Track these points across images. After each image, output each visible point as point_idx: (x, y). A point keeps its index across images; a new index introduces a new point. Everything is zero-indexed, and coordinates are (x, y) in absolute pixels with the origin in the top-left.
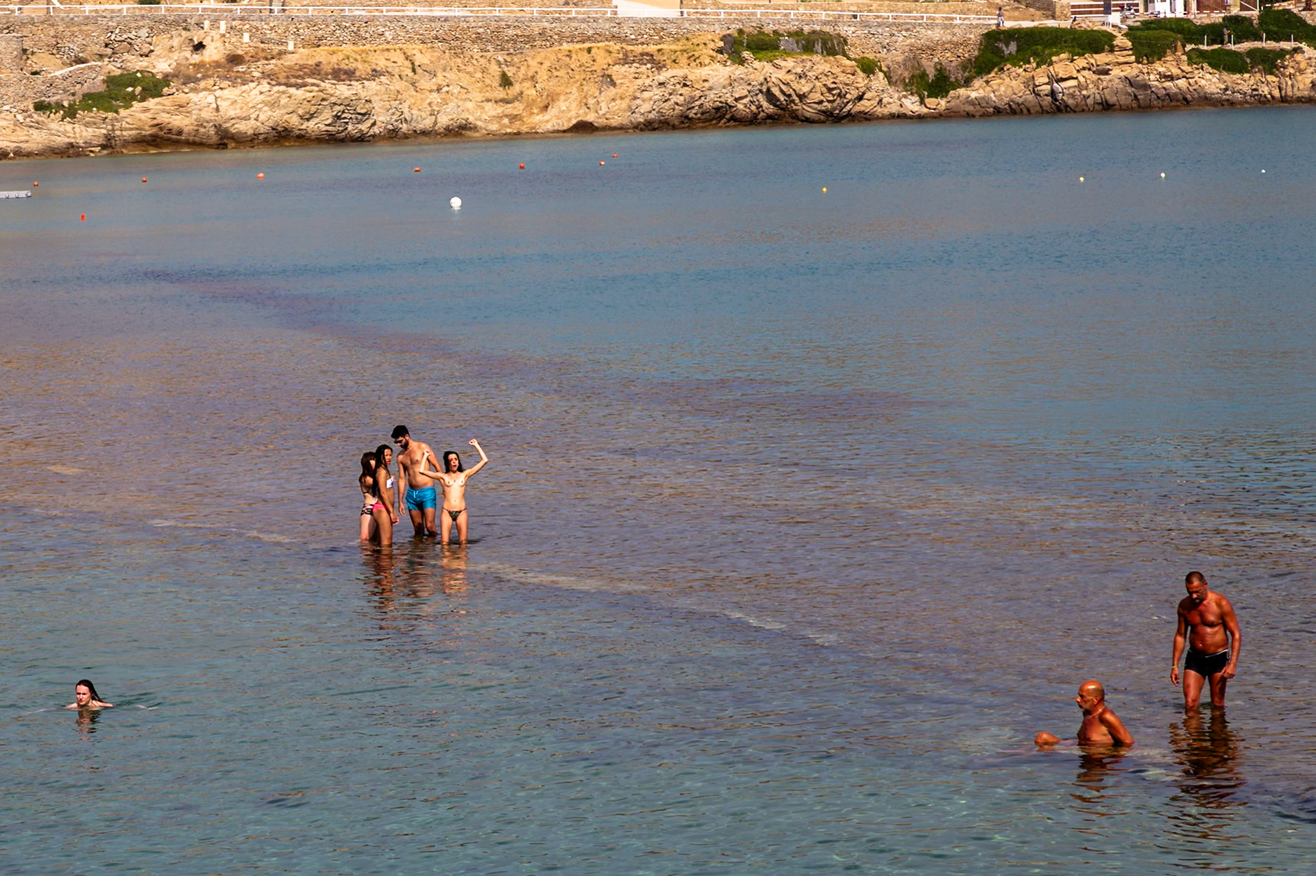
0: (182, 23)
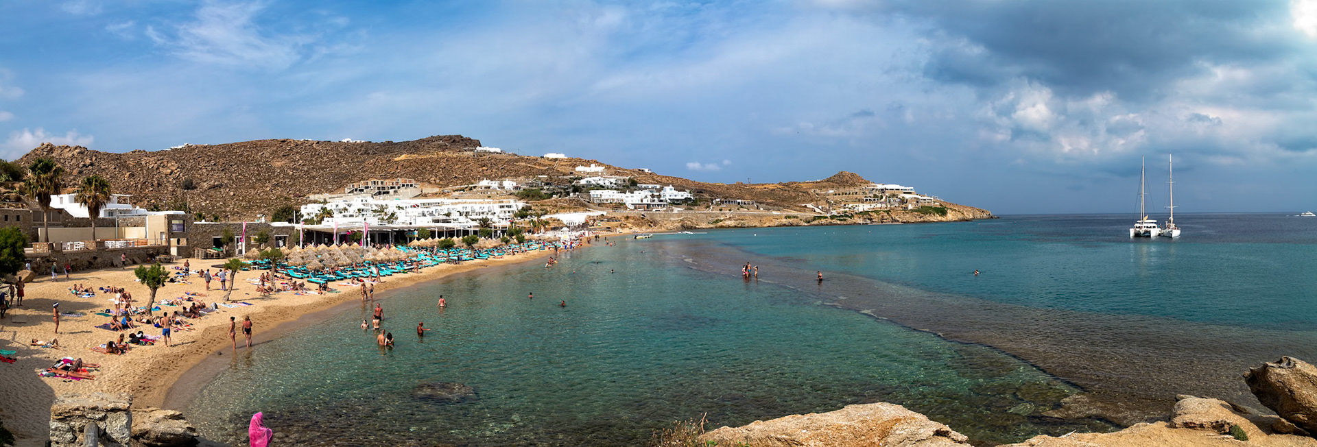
0: (724, 214)
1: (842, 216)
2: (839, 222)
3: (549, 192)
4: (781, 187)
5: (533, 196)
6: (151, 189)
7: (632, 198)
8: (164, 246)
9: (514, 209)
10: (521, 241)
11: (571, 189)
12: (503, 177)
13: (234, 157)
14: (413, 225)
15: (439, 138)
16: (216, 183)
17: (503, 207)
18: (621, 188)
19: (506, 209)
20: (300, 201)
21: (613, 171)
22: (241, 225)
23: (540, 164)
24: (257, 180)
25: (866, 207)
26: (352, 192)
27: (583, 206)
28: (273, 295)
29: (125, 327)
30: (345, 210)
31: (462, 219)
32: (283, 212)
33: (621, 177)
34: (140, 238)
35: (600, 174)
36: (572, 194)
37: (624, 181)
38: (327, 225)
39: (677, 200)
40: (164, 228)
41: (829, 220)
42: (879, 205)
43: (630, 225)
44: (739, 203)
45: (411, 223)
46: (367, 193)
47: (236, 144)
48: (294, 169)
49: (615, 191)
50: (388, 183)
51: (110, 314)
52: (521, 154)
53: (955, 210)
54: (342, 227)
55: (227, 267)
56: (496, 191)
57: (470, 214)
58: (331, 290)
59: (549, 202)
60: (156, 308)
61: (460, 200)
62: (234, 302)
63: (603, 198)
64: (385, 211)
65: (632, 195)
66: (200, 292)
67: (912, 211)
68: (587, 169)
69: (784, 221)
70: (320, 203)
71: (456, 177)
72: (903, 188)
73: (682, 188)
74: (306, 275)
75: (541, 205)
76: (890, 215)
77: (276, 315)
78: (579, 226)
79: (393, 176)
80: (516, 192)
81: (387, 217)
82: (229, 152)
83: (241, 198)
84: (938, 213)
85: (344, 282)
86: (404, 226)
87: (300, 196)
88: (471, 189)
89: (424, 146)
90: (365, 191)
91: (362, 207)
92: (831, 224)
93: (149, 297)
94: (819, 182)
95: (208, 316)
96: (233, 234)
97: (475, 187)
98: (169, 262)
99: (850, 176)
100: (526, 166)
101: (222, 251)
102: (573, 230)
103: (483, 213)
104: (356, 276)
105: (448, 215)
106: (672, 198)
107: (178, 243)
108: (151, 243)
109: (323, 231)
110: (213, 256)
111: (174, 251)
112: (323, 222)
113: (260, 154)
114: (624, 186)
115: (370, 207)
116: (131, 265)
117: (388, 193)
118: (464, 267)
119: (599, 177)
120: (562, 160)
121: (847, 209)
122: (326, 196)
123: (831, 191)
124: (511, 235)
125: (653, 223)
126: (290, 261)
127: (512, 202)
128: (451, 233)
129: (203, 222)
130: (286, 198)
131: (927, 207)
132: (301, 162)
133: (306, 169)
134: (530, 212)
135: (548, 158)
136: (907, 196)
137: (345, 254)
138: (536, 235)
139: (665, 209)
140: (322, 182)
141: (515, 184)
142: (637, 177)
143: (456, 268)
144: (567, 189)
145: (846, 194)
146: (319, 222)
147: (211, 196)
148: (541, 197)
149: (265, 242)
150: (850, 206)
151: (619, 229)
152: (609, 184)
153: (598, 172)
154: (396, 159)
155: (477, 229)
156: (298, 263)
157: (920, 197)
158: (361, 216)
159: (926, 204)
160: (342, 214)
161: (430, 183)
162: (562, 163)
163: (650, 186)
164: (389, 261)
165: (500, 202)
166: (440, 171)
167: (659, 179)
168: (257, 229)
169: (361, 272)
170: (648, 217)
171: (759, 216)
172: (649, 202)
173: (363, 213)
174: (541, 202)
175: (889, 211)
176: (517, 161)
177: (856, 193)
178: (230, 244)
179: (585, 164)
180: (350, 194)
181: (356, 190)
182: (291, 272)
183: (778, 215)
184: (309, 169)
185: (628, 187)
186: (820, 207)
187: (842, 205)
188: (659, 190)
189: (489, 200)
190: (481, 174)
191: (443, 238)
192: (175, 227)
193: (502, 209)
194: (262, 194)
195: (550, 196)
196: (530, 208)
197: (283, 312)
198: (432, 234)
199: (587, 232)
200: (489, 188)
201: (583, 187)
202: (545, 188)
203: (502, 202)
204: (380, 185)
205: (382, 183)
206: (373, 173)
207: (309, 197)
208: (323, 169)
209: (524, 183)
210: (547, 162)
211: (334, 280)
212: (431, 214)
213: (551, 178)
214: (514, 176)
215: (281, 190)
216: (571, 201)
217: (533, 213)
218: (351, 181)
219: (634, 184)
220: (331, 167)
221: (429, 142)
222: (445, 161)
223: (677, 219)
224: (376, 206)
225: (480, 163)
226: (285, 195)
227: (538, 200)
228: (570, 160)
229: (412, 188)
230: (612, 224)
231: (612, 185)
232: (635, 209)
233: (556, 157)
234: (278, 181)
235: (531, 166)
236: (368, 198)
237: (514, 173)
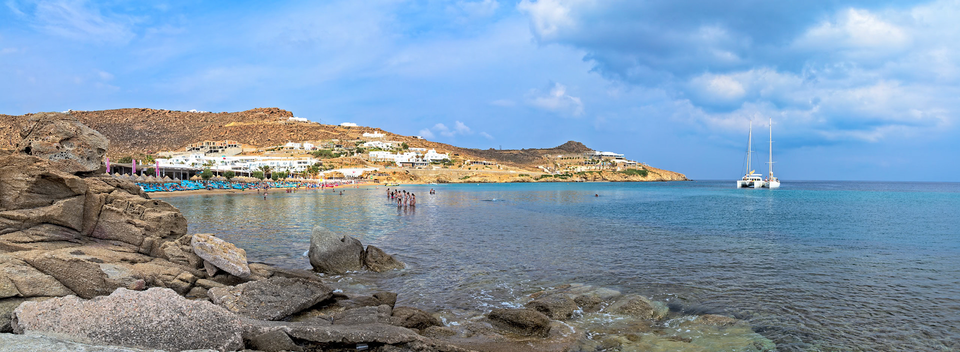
0: (472, 171)
1: (564, 175)
2: (561, 180)
3: (338, 152)
4: (522, 152)
5: (325, 155)
7: (402, 158)
9: (309, 164)
11: (356, 151)
12: (305, 140)
13: (104, 121)
15: (262, 110)
17: (300, 163)
18: (395, 150)
19: (303, 165)
21: (391, 137)
23: (336, 131)
24: (121, 140)
25: (584, 169)
26: (190, 150)
27: (363, 163)
33: (396, 142)
35: (381, 140)
36: (355, 154)
37: (399, 145)
39: (437, 161)
41: (553, 178)
42: (594, 168)
43: (395, 178)
44: (485, 164)
46: (202, 151)
47: (107, 111)
48: (149, 132)
49: (389, 153)
50: (218, 144)
52: (323, 123)
53: (655, 173)
56: (298, 150)
59: (337, 160)
61: (269, 158)
63: (379, 157)
65: (402, 155)
67: (619, 172)
68: (372, 135)
69: (518, 178)
71: (269, 140)
72: (616, 155)
73: (442, 152)
75: (331, 162)
76: (601, 175)
79: (223, 138)
80: (312, 151)
82: (101, 117)
84: (640, 175)
87: (151, 153)
88: (279, 149)
89: (249, 116)
90: (201, 149)
91: (196, 162)
92: (555, 181)
94: (552, 149)
97: (282, 148)
99: (576, 144)
100: (324, 132)
106: (433, 158)
113: (125, 119)
114: (397, 149)
115: (201, 162)
117: (217, 151)
119: (379, 142)
120: (353, 128)
121: (569, 170)
122: (171, 153)
123: (560, 156)
125: (415, 177)
127: (308, 160)
130: (141, 154)
131: (632, 170)
132: (155, 126)
133: (158, 132)
134: (321, 167)
135: (343, 127)
136: (617, 161)
139: (426, 167)
140: (169, 142)
141: (313, 146)
142: (409, 142)
144: (352, 150)
145: (570, 158)
148: (331, 156)
150: (571, 168)
151: (386, 181)
152: (386, 147)
153: (379, 138)
157: (627, 162)
159: (632, 168)
161: (250, 144)
162: (353, 131)
163: (419, 149)
165: (299, 159)
166: (258, 135)
170: (411, 173)
171: (499, 174)
172: (414, 162)
174: (331, 160)
175: (601, 172)
176: (318, 128)
177: (579, 158)
179: (371, 131)
180: (188, 152)
181: (194, 149)
183: (513, 174)
184: (161, 132)
185: (400, 150)
186: (548, 168)
187: (566, 167)
188: (425, 152)
189: (292, 158)
190: (289, 138)
193: (300, 165)
195: (338, 155)
196: (321, 164)
200: (293, 148)
201: (365, 149)
202: (336, 149)
203: (301, 159)
204: (212, 145)
205: (214, 143)
206: (208, 136)
207: (158, 154)
208: (171, 132)
209: (320, 145)
210: (342, 130)
213: (341, 141)
214: (314, 139)
215: (137, 148)
216: (354, 159)
217: (323, 167)
218: (191, 142)
219: (405, 147)
220: (178, 131)
221: (253, 112)
222: (263, 127)
223: (434, 175)
224: (207, 161)
225: (288, 129)
226: (141, 152)
227: (329, 158)
228: (360, 128)
229: (234, 148)
230: (382, 177)
231: (388, 148)
232: (403, 166)
233: (349, 126)
234: (136, 141)
235: (329, 132)
236: (201, 154)
237: (314, 138)
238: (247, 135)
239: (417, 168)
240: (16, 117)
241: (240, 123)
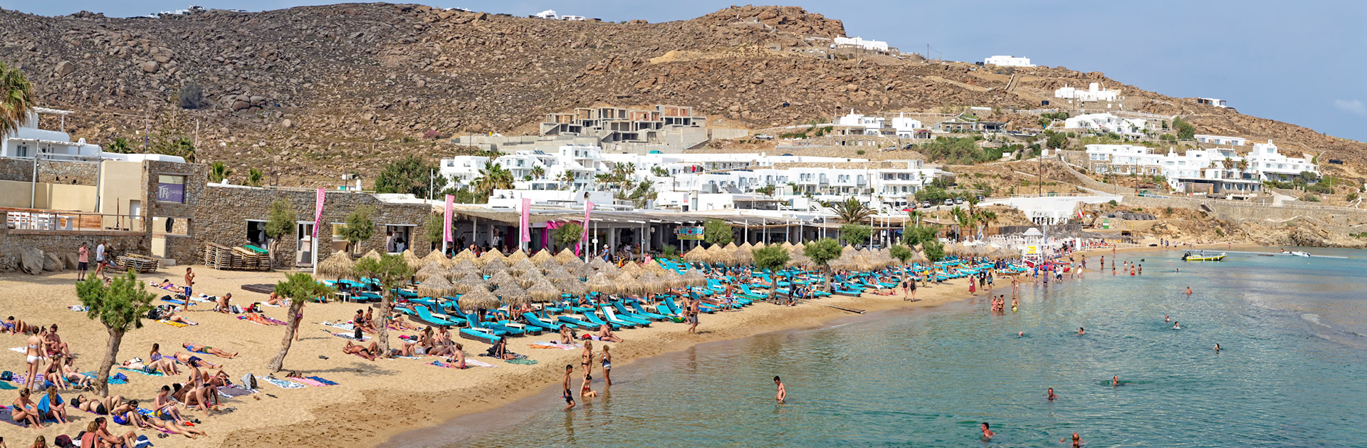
3: (992, 145)
5: (959, 154)
6: (110, 101)
7: (1182, 167)
8: (136, 235)
9: (916, 181)
10: (935, 256)
11: (1045, 141)
12: (893, 107)
13: (295, 39)
14: (691, 212)
16: (253, 98)
17: (890, 176)
18: (1156, 140)
19: (898, 181)
20: (437, 147)
21: (1140, 100)
22: (311, 197)
23: (975, 81)
24: (345, 95)
26: (554, 132)
27: (1068, 180)
28: (381, 362)
29: (47, 417)
30: (539, 172)
31: (801, 201)
32: (402, 171)
33: (1157, 116)
34: (84, 210)
35: (1109, 106)
36: (1045, 152)
37: (1164, 126)
38: (501, 204)
39: (1284, 176)
40: (140, 193)
43: (1174, 229)
45: (686, 208)
46: (588, 136)
47: (301, 10)
48: (427, 73)
49: (1144, 149)
50: (635, 114)
51: (12, 383)
52: (934, 57)
54: (535, 211)
55: (283, 291)
56: (876, 139)
57: (818, 190)
58: (515, 358)
59: (995, 169)
60: (117, 377)
61: (795, 159)
62: (292, 374)
63: (1116, 162)
64: (627, 177)
65: (1182, 158)
66: (216, 346)
68: (1081, 94)
70: (483, 154)
71: (786, 105)
74: (458, 320)
75: (978, 175)
77: (389, 412)
78: (1060, 227)
79: (645, 97)
80: (920, 143)
81: (630, 193)
82: (285, 27)
83: (307, 135)
85: (545, 339)
86: (672, 212)
87: (438, 137)
88: (820, 134)
89: (714, 31)
90: (584, 130)
91: (577, 167)
93: (103, 350)
95: (236, 405)
96: (292, 217)
97: (829, 129)
98: (148, 269)
100: (944, 85)
101: (266, 254)
102: (1049, 234)
103: (846, 189)
104: (570, 326)
105: (769, 190)
106: (1271, 169)
107: (169, 226)
108: (109, 223)
109: (494, 218)
110: (244, 263)
111: (158, 247)
112: (490, 198)
113: (354, 35)
114: (1163, 138)
115: (593, 169)
116: (61, 271)
117: (633, 137)
118: (807, 313)
119: (1109, 115)
120: (1023, 71)
122: (497, 139)
124: (912, 241)
125: (1226, 227)
126: (421, 286)
127: (912, 168)
128: (777, 234)
129: (224, 183)
130: (406, 140)
132: (443, 58)
133: (454, 75)
134: (950, 190)
135: (993, 67)
137: (544, 273)
138: (966, 243)
139: (1254, 195)
140: (488, 106)
141: (918, 125)
142: (1193, 117)
143: (792, 315)
144: (1035, 139)
146: (483, 197)
147: (242, 126)
148: (976, 157)
149: (365, 238)
151: (1150, 239)
152: (1129, 131)
153: (1105, 102)
154: (654, 61)
155: (837, 226)
156: (439, 290)
158: (573, 188)
160: (531, 183)
161: (729, 117)
162: (1024, 79)
163: (1223, 140)
164: (641, 293)
165: (884, 165)
166: (750, 89)
167: (1243, 123)
168: (347, 207)
169: (580, 317)
170: (1215, 214)
172: (1219, 178)
173: (578, 181)
174: (978, 168)
176: (923, 71)
178: (285, 239)
179: (1075, 80)
180: (549, 137)
181: (564, 127)
182: (421, 311)
184: (461, 75)
185: (1173, 142)
188: (1245, 151)
189: (860, 159)
190: (844, 99)
191: (760, 245)
192: (163, 192)
193: (890, 182)
194: (353, 129)
195: (996, 155)
196: (952, 181)
197: (406, 406)
198: (738, 235)
199: (1078, 241)
200: (860, 131)
201: (1072, 136)
202: (987, 134)
203: (889, 165)
204: (617, 119)
205: (622, 113)
206: (602, 89)
207: (458, 140)
208: (491, 76)
209: (938, 124)
210: (991, 77)
211: (521, 335)
212: (731, 188)
213: (998, 113)
214: (916, 105)
215: (397, 121)
216: (1043, 167)
217: (959, 192)
218: (553, 107)
219: (1186, 132)
220: (511, 74)
221: (725, 19)
222: (763, 66)
223: (1281, 220)
224: (608, 164)
225: (841, 74)
226: (406, 131)
227: (971, 163)
228: (1043, 71)
229: (688, 128)
230: (1134, 225)
231: (1137, 133)
232: (1188, 190)
233: (1011, 64)
234: (390, 100)
235: (955, 83)
236: (591, 147)
237: (916, 100)
238: (716, 88)
239: (1230, 197)
240: (48, 19)
241: (690, 53)
